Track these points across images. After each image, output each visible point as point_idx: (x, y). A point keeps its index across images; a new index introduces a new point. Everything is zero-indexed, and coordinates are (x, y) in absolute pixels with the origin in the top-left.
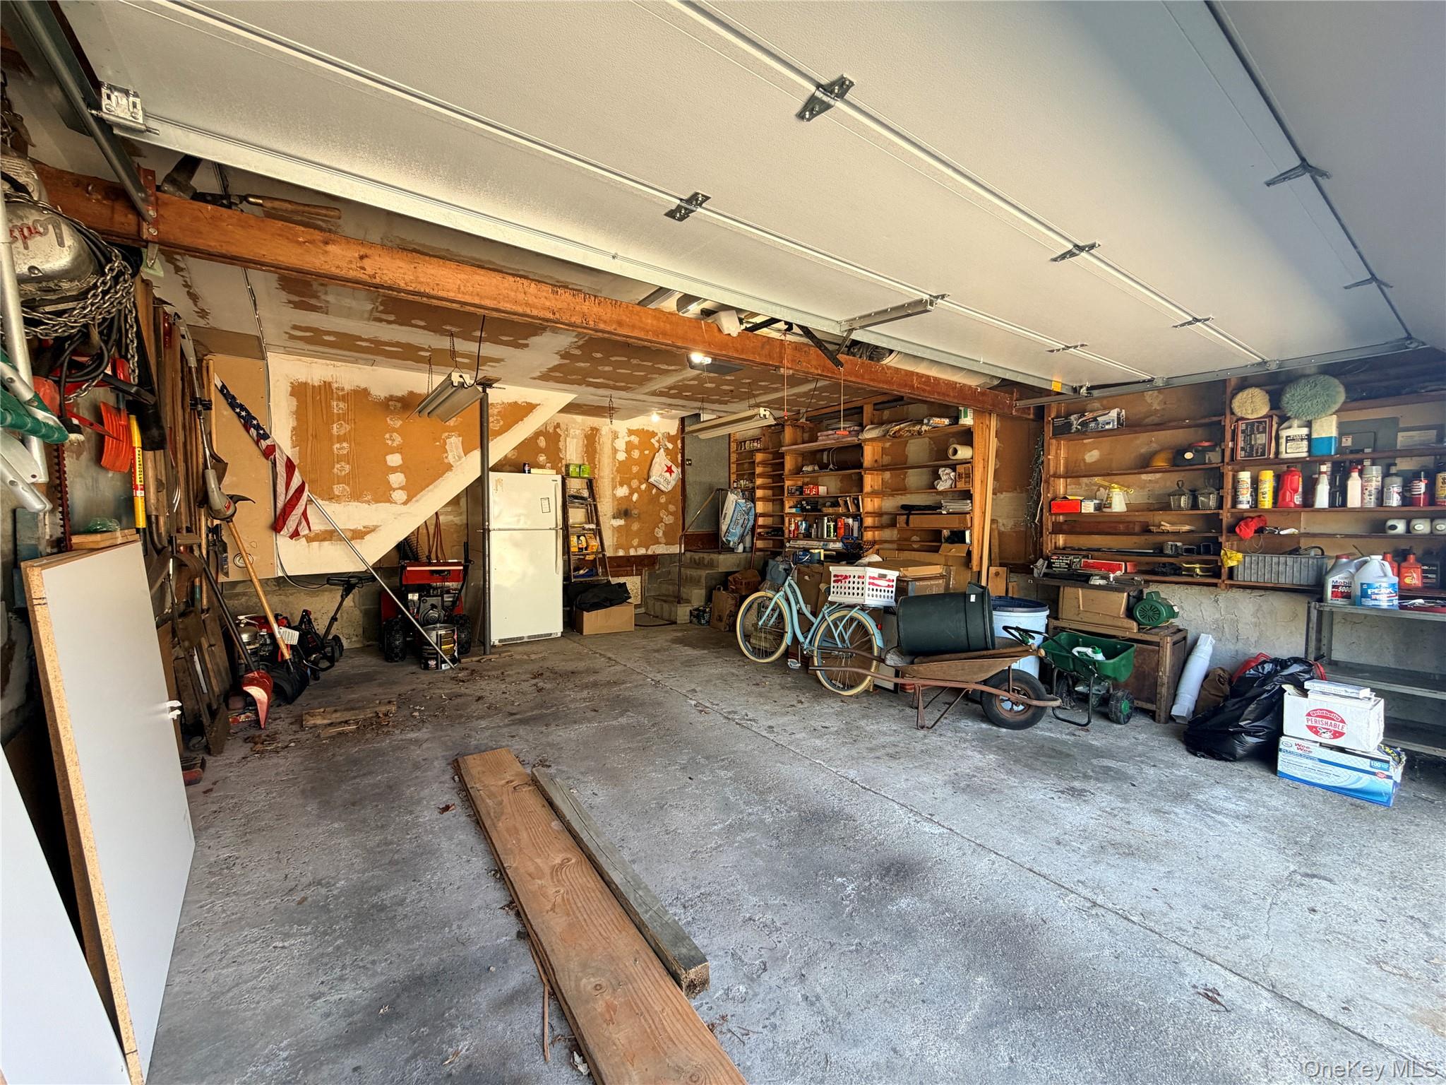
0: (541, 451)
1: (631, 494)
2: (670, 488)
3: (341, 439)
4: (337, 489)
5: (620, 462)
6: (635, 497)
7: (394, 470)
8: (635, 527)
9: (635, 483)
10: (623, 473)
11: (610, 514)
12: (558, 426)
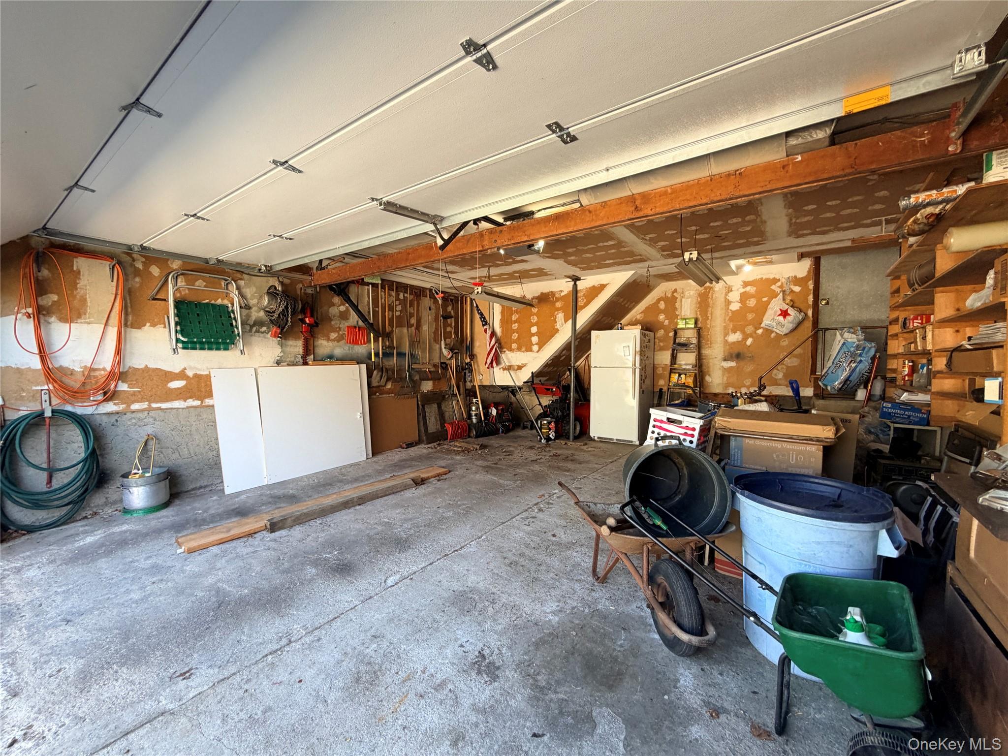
0: (661, 311)
1: (745, 339)
2: (785, 331)
3: (515, 322)
4: (514, 346)
5: (733, 312)
6: (749, 341)
7: (533, 335)
8: (749, 368)
9: (749, 329)
10: (737, 321)
11: (721, 356)
12: (675, 291)
